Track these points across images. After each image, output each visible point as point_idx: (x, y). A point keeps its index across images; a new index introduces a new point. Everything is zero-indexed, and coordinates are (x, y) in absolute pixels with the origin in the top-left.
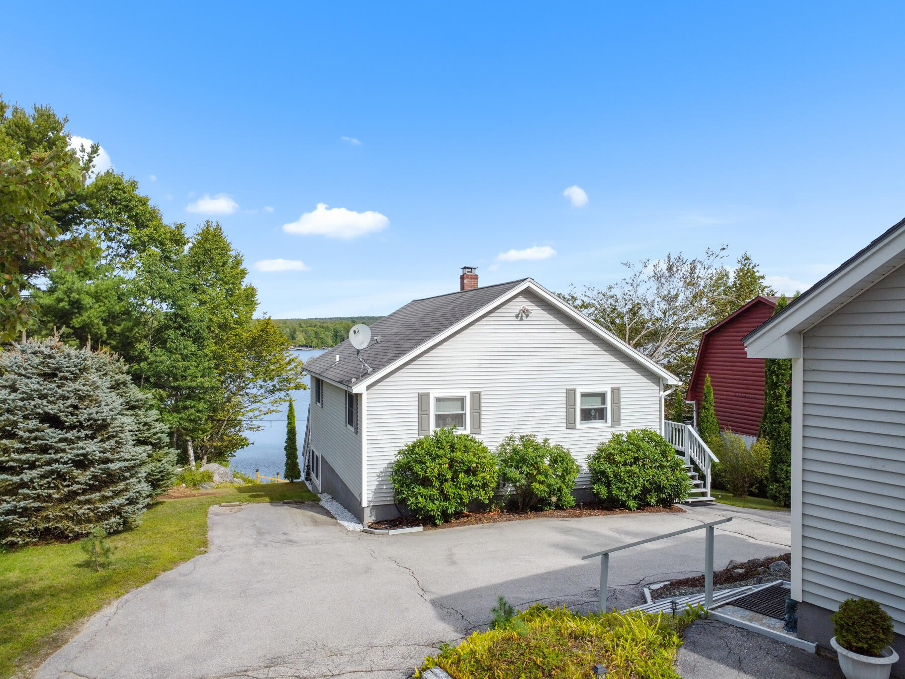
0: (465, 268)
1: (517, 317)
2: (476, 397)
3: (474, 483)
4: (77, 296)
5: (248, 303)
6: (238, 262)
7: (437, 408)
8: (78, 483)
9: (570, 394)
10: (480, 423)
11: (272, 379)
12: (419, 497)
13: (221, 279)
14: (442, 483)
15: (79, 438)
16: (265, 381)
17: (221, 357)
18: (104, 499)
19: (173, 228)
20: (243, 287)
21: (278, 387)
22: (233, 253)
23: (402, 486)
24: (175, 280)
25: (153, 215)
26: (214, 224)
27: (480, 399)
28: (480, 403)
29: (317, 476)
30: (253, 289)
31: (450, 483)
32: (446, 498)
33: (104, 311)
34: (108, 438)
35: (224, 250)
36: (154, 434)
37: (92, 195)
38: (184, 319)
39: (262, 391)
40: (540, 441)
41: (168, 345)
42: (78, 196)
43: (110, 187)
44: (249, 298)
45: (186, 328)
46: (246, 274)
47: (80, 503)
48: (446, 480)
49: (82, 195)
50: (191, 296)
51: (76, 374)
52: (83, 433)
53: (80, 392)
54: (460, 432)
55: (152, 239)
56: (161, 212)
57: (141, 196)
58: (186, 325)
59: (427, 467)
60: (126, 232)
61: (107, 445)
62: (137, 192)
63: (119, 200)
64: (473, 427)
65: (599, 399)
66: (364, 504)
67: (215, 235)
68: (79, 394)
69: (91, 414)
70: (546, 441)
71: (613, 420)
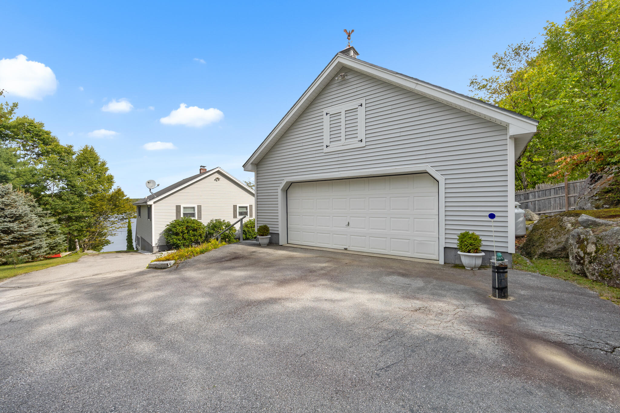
0: (201, 166)
1: (215, 180)
2: (199, 207)
3: (196, 234)
4: (5, 174)
5: (109, 182)
6: (104, 164)
7: (184, 211)
8: (4, 240)
9: (235, 207)
10: (201, 216)
11: (121, 214)
12: (174, 239)
13: (94, 171)
14: (183, 234)
15: (5, 221)
16: (118, 214)
17: (94, 204)
18: (21, 247)
19: (66, 147)
20: (107, 175)
21: (125, 217)
22: (101, 160)
23: (168, 236)
24: (67, 169)
25: (54, 140)
26: (90, 147)
27: (201, 208)
28: (201, 209)
29: (139, 246)
30: (112, 176)
31: (187, 234)
32: (185, 239)
33: (23, 182)
34: (23, 223)
35: (96, 159)
36: (51, 228)
37: (15, 127)
38: (72, 187)
39: (117, 219)
40: (222, 220)
41: (63, 197)
42: (4, 126)
43: (26, 125)
44: (110, 180)
45: (73, 191)
46: (108, 170)
47: (5, 248)
48: (185, 233)
49: (7, 126)
50: (77, 177)
51: (3, 195)
52: (7, 219)
53: (6, 202)
54: (192, 218)
55: (53, 151)
56: (58, 139)
57: (46, 130)
58: (74, 189)
59: (177, 229)
60: (37, 147)
61: (22, 225)
62: (44, 128)
63: (32, 131)
64: (198, 217)
65: (245, 209)
66: (154, 245)
67: (90, 151)
68: (4, 204)
69: (12, 212)
70: (224, 221)
71: (250, 215)
